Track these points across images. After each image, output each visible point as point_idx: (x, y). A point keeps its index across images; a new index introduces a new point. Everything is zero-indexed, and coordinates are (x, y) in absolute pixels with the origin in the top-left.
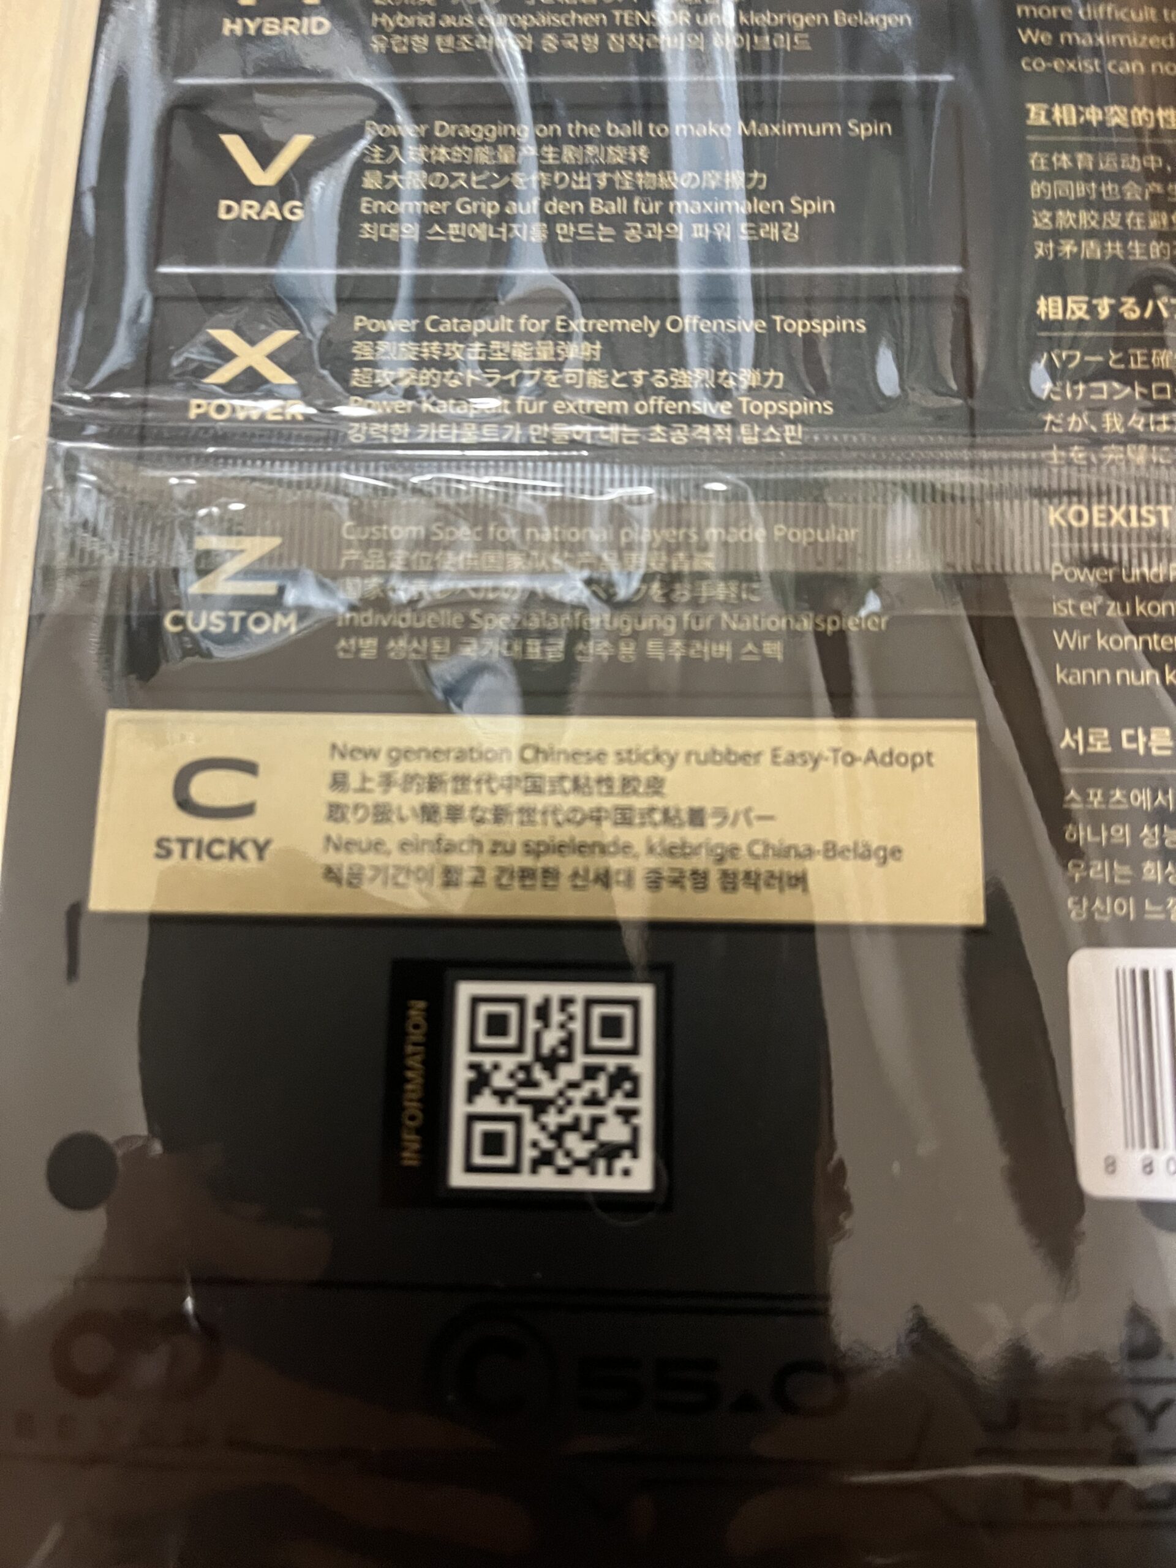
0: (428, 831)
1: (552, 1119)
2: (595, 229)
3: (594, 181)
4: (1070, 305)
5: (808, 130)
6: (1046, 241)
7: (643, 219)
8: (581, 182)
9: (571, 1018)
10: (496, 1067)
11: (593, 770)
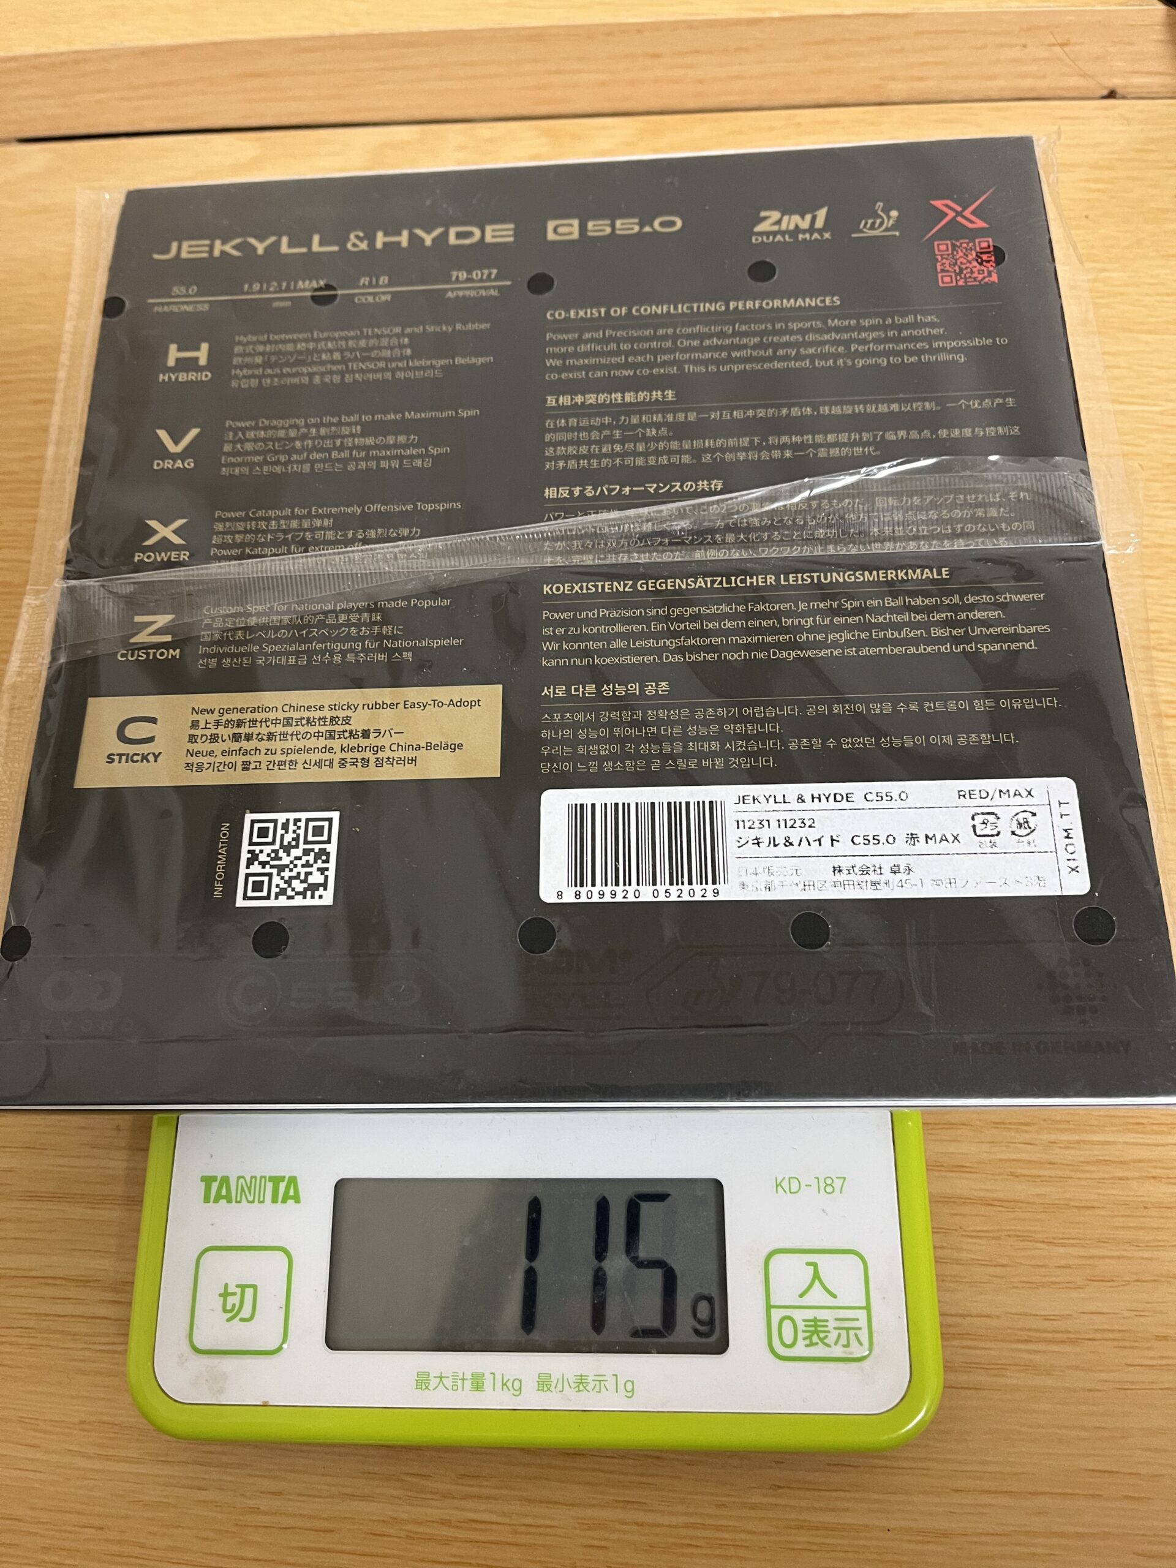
0: (236, 746)
1: (286, 874)
2: (333, 466)
3: (334, 443)
4: (560, 491)
5: (439, 415)
6: (551, 462)
7: (356, 460)
8: (328, 443)
9: (299, 828)
10: (261, 851)
11: (318, 714)
